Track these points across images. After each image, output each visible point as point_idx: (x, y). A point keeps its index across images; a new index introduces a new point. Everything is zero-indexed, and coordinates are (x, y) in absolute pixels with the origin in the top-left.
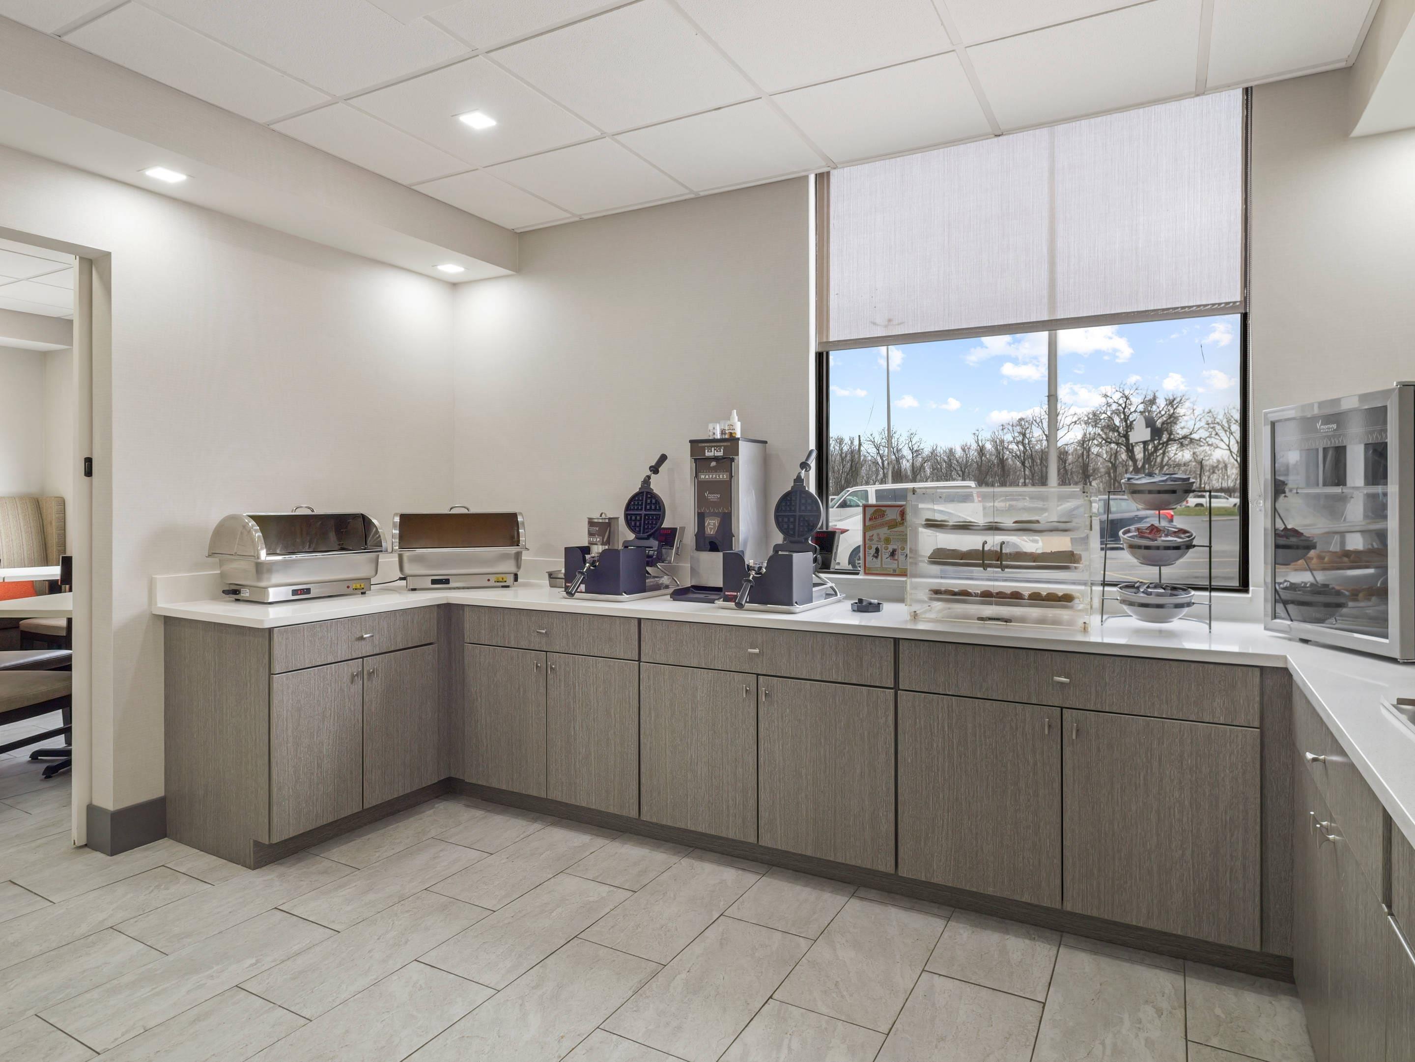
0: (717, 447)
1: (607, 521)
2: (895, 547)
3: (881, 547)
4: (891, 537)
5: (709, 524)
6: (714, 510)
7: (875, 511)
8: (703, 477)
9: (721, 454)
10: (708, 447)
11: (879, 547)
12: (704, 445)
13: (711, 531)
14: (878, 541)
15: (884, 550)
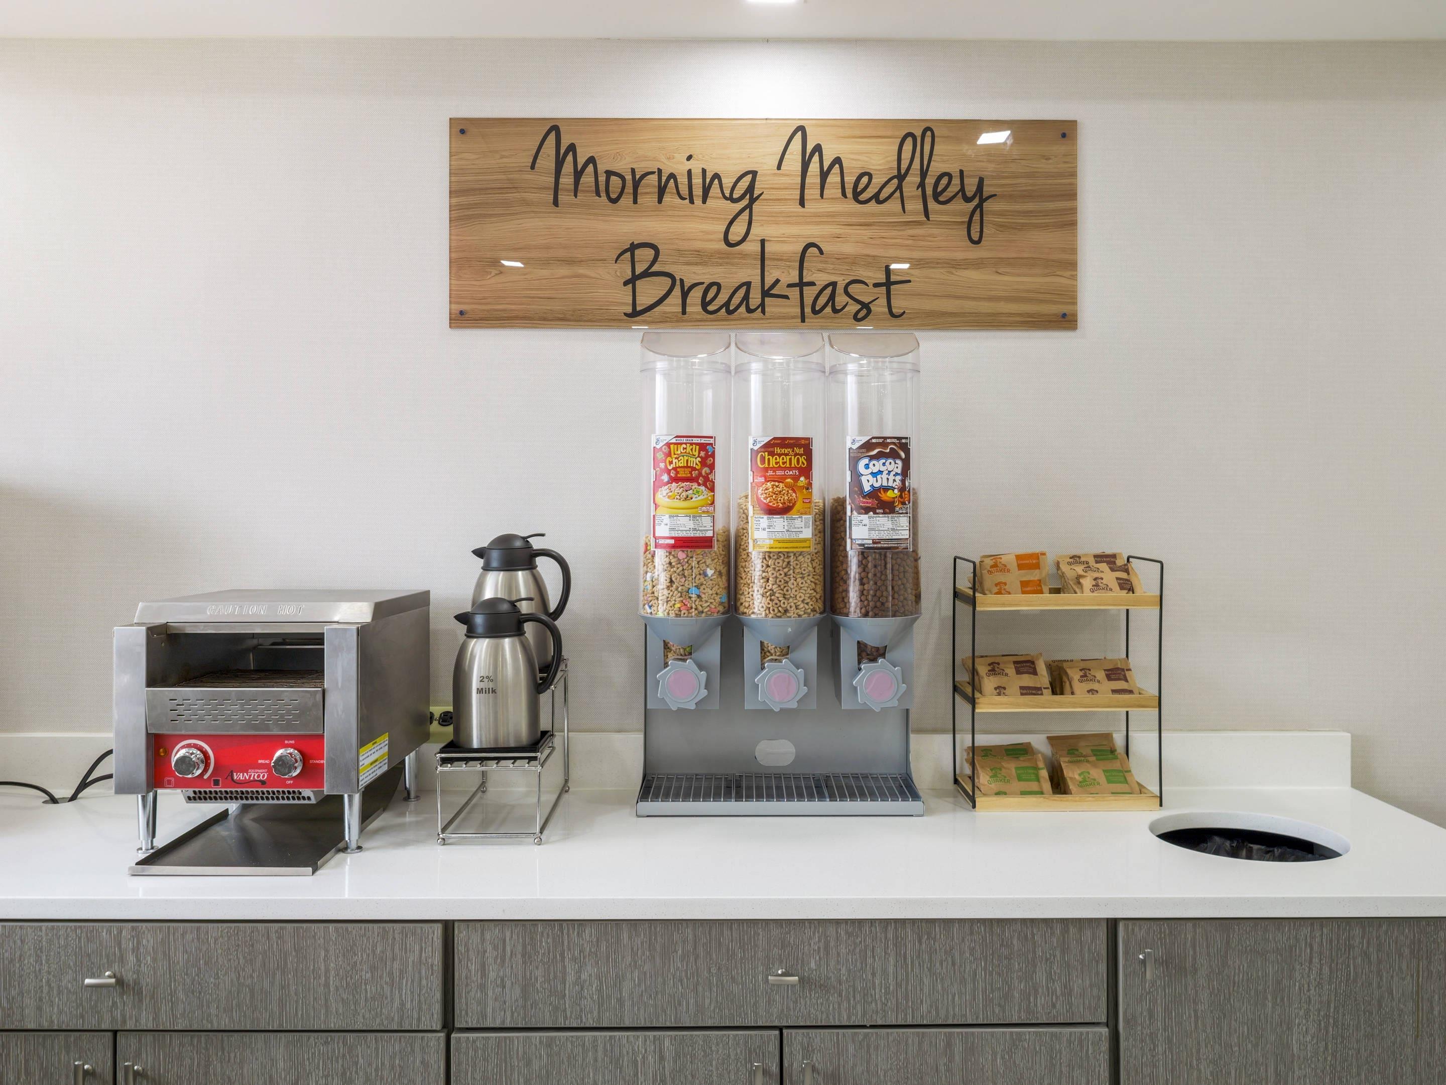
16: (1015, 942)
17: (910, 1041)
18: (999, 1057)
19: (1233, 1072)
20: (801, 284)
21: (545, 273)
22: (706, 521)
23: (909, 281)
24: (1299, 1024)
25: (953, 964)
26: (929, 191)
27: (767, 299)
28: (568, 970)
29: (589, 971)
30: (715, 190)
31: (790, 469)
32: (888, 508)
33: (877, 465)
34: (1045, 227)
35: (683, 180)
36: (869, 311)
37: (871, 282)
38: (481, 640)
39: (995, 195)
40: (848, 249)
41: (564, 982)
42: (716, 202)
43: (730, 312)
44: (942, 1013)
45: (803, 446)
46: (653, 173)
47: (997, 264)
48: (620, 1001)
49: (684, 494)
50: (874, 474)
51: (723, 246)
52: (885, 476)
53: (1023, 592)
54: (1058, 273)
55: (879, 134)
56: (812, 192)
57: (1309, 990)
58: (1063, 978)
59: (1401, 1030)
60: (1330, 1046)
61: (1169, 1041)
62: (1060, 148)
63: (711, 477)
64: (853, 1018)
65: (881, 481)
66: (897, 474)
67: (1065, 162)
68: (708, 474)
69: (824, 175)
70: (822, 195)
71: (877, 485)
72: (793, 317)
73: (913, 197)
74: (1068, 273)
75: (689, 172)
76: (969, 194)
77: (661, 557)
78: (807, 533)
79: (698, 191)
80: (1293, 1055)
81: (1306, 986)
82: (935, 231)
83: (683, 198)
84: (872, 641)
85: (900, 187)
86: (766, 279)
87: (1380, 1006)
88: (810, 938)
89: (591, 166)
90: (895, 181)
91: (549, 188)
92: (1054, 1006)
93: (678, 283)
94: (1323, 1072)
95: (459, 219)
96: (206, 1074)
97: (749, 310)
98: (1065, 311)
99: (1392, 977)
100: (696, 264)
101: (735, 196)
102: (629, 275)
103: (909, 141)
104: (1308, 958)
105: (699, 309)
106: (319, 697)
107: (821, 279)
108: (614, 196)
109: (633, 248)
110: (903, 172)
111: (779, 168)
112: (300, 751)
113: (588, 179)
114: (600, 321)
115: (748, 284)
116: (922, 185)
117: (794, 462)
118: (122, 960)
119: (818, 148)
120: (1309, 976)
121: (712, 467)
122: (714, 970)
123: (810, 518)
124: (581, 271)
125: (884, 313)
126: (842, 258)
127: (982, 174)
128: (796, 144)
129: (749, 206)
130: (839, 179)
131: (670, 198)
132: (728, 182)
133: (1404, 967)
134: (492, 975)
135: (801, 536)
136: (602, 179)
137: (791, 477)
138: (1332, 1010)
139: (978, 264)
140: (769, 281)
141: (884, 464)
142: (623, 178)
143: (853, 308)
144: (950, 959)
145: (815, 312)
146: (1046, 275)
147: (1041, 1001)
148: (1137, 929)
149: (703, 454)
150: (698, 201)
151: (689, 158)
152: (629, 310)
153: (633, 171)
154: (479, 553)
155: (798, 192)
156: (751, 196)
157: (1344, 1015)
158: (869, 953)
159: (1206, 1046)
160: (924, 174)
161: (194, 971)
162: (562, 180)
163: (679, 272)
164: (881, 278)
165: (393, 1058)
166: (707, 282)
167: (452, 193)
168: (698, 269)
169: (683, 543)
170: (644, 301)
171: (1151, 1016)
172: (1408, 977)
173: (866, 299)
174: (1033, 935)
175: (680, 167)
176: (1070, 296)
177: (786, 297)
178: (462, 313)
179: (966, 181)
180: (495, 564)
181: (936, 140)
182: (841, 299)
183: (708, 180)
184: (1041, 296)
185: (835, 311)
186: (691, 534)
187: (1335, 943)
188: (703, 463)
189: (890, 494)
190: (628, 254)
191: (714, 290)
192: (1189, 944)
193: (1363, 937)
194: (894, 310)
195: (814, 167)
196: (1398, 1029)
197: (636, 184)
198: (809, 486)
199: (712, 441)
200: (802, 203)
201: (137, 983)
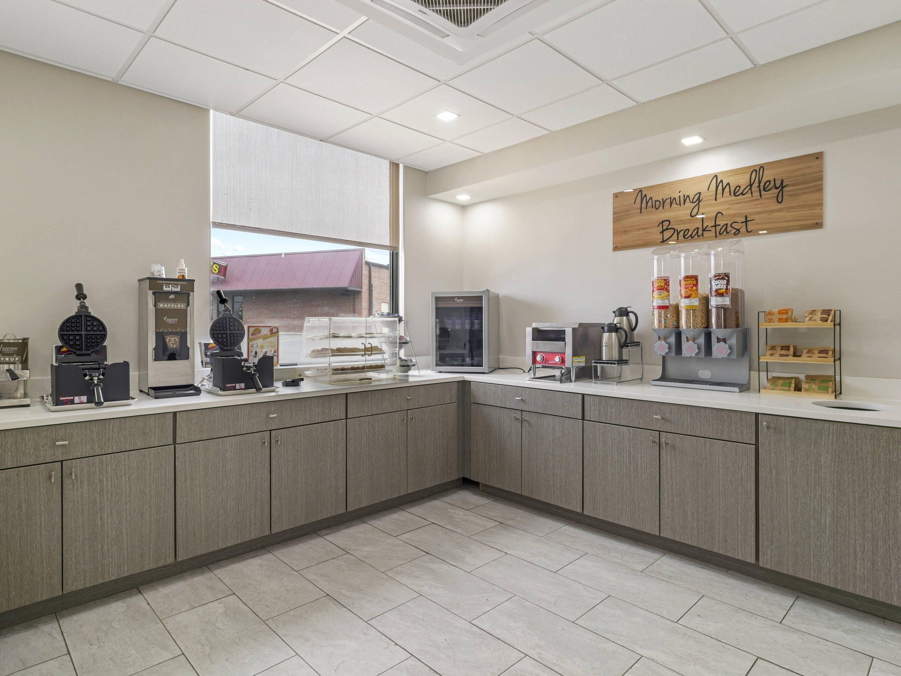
0: (174, 284)
1: (20, 341)
2: (267, 350)
3: (259, 351)
4: (264, 345)
5: (170, 340)
6: (172, 330)
7: (255, 330)
8: (161, 305)
9: (178, 289)
10: (166, 284)
11: (257, 351)
12: (161, 282)
13: (173, 346)
14: (256, 347)
15: (260, 352)
16: (725, 416)
17: (694, 440)
18: (720, 448)
19: (799, 466)
20: (715, 226)
21: (638, 233)
22: (667, 301)
23: (754, 220)
24: (824, 455)
25: (707, 420)
26: (762, 188)
27: (704, 232)
28: (609, 409)
29: (613, 410)
30: (688, 200)
31: (690, 285)
32: (721, 295)
33: (718, 282)
34: (809, 193)
35: (678, 199)
36: (739, 231)
37: (740, 222)
38: (606, 333)
39: (788, 185)
40: (731, 212)
41: (608, 412)
42: (688, 204)
43: (692, 237)
44: (703, 434)
45: (695, 278)
46: (669, 199)
47: (789, 209)
48: (620, 418)
49: (659, 294)
50: (716, 285)
51: (690, 217)
52: (720, 285)
53: (779, 322)
54: (815, 208)
55: (743, 172)
56: (720, 195)
57: (828, 445)
58: (740, 429)
59: (866, 463)
60: (836, 464)
61: (776, 453)
62: (817, 162)
63: (668, 288)
64: (678, 431)
65: (719, 287)
66: (724, 284)
67: (818, 168)
68: (667, 288)
69: (723, 189)
70: (723, 196)
71: (717, 288)
72: (713, 237)
73: (755, 191)
74: (819, 208)
75: (680, 196)
76: (777, 186)
77: (656, 312)
78: (697, 303)
79: (682, 202)
80: (822, 465)
81: (827, 443)
82: (764, 201)
83: (677, 205)
84: (721, 337)
85: (751, 188)
86: (704, 225)
87: (857, 454)
88: (667, 409)
89: (651, 200)
90: (749, 187)
91: (638, 208)
92: (737, 437)
93: (676, 231)
94: (833, 472)
95: (616, 221)
96: (537, 422)
97: (698, 236)
98: (817, 222)
99: (863, 445)
100: (682, 224)
101: (694, 201)
102: (661, 230)
103: (754, 172)
104: (828, 434)
105: (683, 238)
106: (564, 344)
107: (722, 223)
108: (657, 207)
109: (663, 222)
110: (752, 183)
111: (708, 190)
112: (562, 358)
113: (650, 204)
114: (654, 244)
115: (698, 228)
116: (759, 186)
117: (691, 282)
118: (523, 396)
119: (722, 181)
120: (828, 440)
121: (668, 285)
122: (642, 414)
123: (698, 299)
124: (649, 231)
125: (745, 231)
126: (729, 215)
127: (782, 178)
128: (714, 181)
129: (698, 204)
130: (729, 190)
131: (674, 205)
132: (691, 197)
133: (868, 442)
134: (592, 408)
135: (694, 304)
136: (654, 203)
137: (690, 287)
138: (837, 452)
139: (780, 210)
140: (705, 226)
141: (719, 282)
142: (660, 202)
143: (734, 231)
144: (706, 419)
145: (720, 234)
146: (809, 210)
147: (733, 435)
148: (764, 417)
149: (665, 282)
150: (682, 205)
151: (679, 192)
152: (661, 240)
153: (663, 199)
154: (614, 312)
155: (715, 196)
156: (699, 200)
157: (842, 455)
158: (683, 414)
159: (789, 456)
160: (760, 183)
161: (535, 399)
162: (643, 205)
163: (676, 227)
164: (744, 220)
165: (572, 424)
166: (685, 229)
167: (614, 214)
168: (682, 226)
169: (660, 307)
170: (665, 238)
171: (769, 444)
172: (870, 446)
173: (738, 228)
174: (731, 415)
175: (676, 196)
176: (821, 216)
177: (710, 231)
178: (616, 247)
179: (776, 182)
180: (617, 315)
181: (765, 170)
182: (729, 229)
183: (685, 198)
184: (807, 218)
185: (727, 233)
186: (662, 305)
187: (838, 430)
188: (665, 284)
189: (722, 291)
190: (661, 224)
191: (687, 231)
192: (783, 424)
193: (850, 430)
194: (748, 230)
195: (720, 187)
196: (865, 463)
197: (664, 203)
198: (697, 290)
199: (668, 278)
200: (716, 200)
201: (525, 401)
